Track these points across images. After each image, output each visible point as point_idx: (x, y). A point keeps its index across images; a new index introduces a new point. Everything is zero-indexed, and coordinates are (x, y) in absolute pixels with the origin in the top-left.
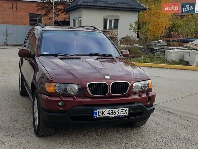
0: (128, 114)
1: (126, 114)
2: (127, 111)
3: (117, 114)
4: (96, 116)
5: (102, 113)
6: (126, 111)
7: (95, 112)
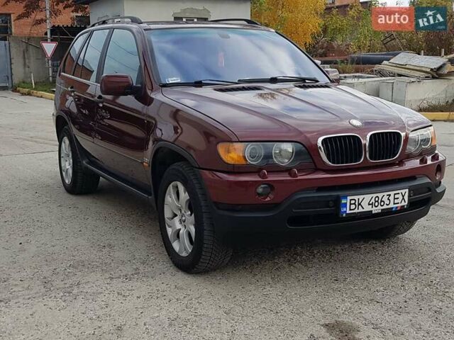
0: (406, 203)
1: (403, 204)
2: (406, 198)
3: (387, 205)
4: (346, 211)
5: (357, 203)
6: (403, 196)
7: (343, 201)
